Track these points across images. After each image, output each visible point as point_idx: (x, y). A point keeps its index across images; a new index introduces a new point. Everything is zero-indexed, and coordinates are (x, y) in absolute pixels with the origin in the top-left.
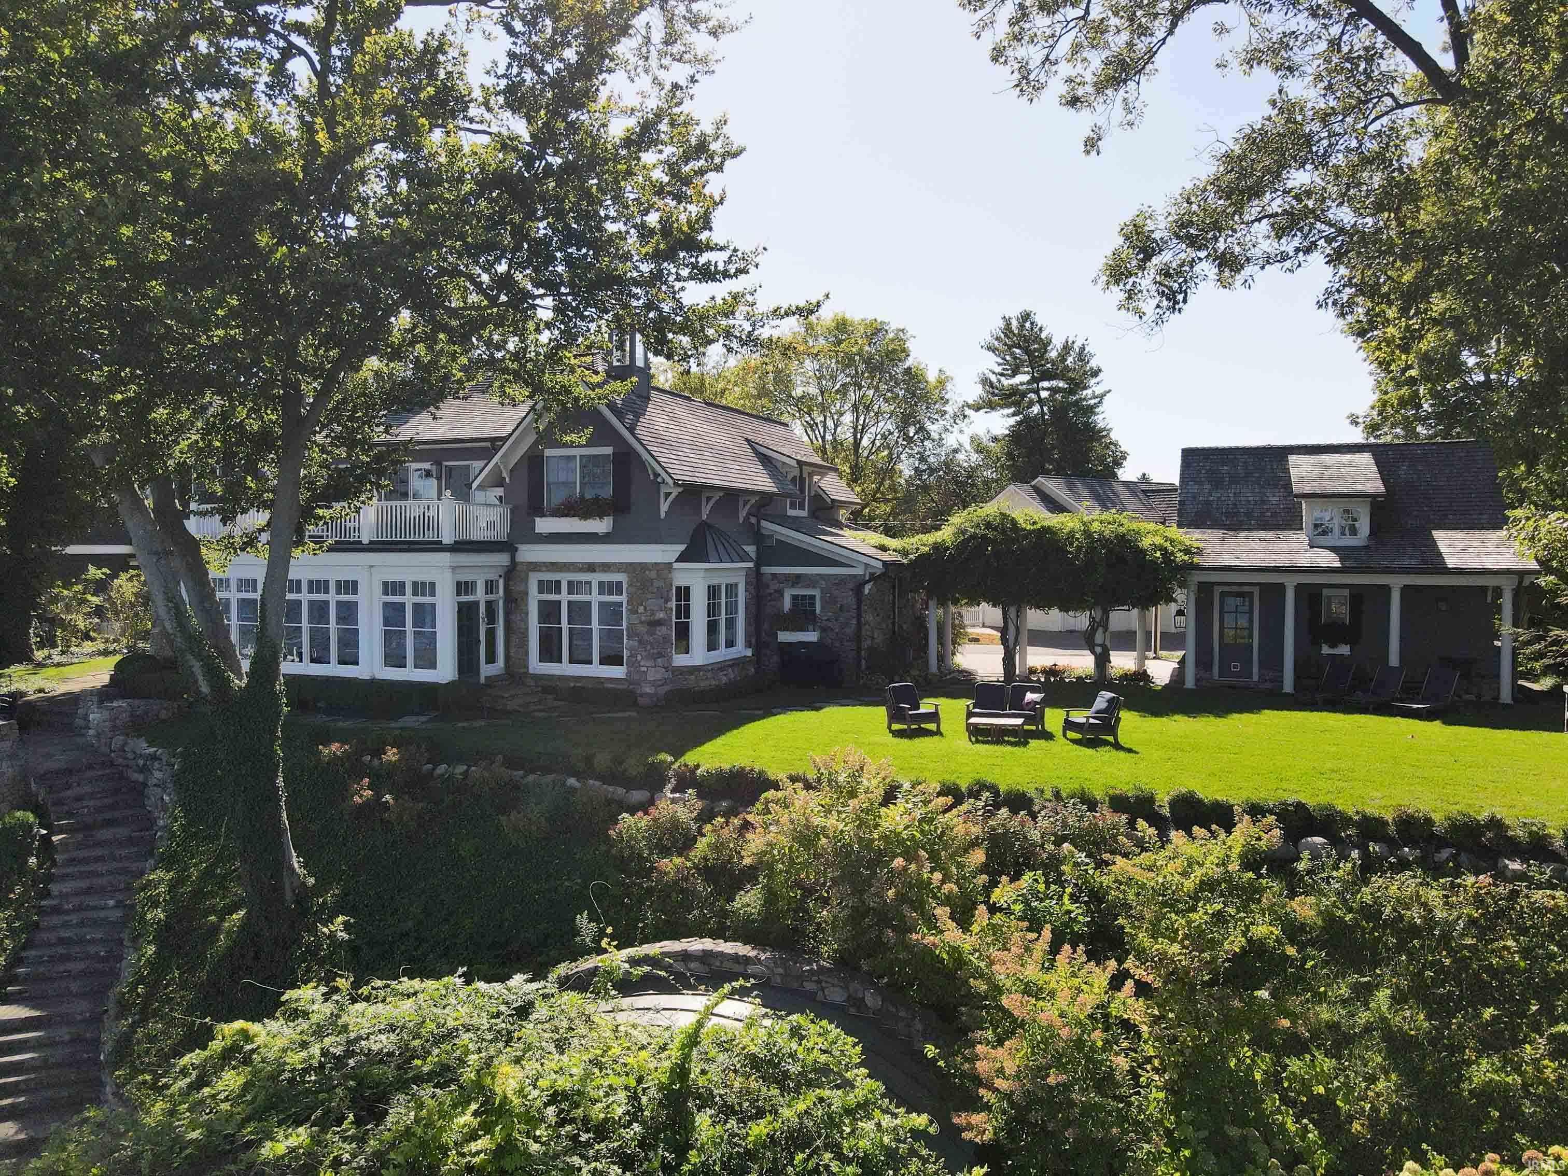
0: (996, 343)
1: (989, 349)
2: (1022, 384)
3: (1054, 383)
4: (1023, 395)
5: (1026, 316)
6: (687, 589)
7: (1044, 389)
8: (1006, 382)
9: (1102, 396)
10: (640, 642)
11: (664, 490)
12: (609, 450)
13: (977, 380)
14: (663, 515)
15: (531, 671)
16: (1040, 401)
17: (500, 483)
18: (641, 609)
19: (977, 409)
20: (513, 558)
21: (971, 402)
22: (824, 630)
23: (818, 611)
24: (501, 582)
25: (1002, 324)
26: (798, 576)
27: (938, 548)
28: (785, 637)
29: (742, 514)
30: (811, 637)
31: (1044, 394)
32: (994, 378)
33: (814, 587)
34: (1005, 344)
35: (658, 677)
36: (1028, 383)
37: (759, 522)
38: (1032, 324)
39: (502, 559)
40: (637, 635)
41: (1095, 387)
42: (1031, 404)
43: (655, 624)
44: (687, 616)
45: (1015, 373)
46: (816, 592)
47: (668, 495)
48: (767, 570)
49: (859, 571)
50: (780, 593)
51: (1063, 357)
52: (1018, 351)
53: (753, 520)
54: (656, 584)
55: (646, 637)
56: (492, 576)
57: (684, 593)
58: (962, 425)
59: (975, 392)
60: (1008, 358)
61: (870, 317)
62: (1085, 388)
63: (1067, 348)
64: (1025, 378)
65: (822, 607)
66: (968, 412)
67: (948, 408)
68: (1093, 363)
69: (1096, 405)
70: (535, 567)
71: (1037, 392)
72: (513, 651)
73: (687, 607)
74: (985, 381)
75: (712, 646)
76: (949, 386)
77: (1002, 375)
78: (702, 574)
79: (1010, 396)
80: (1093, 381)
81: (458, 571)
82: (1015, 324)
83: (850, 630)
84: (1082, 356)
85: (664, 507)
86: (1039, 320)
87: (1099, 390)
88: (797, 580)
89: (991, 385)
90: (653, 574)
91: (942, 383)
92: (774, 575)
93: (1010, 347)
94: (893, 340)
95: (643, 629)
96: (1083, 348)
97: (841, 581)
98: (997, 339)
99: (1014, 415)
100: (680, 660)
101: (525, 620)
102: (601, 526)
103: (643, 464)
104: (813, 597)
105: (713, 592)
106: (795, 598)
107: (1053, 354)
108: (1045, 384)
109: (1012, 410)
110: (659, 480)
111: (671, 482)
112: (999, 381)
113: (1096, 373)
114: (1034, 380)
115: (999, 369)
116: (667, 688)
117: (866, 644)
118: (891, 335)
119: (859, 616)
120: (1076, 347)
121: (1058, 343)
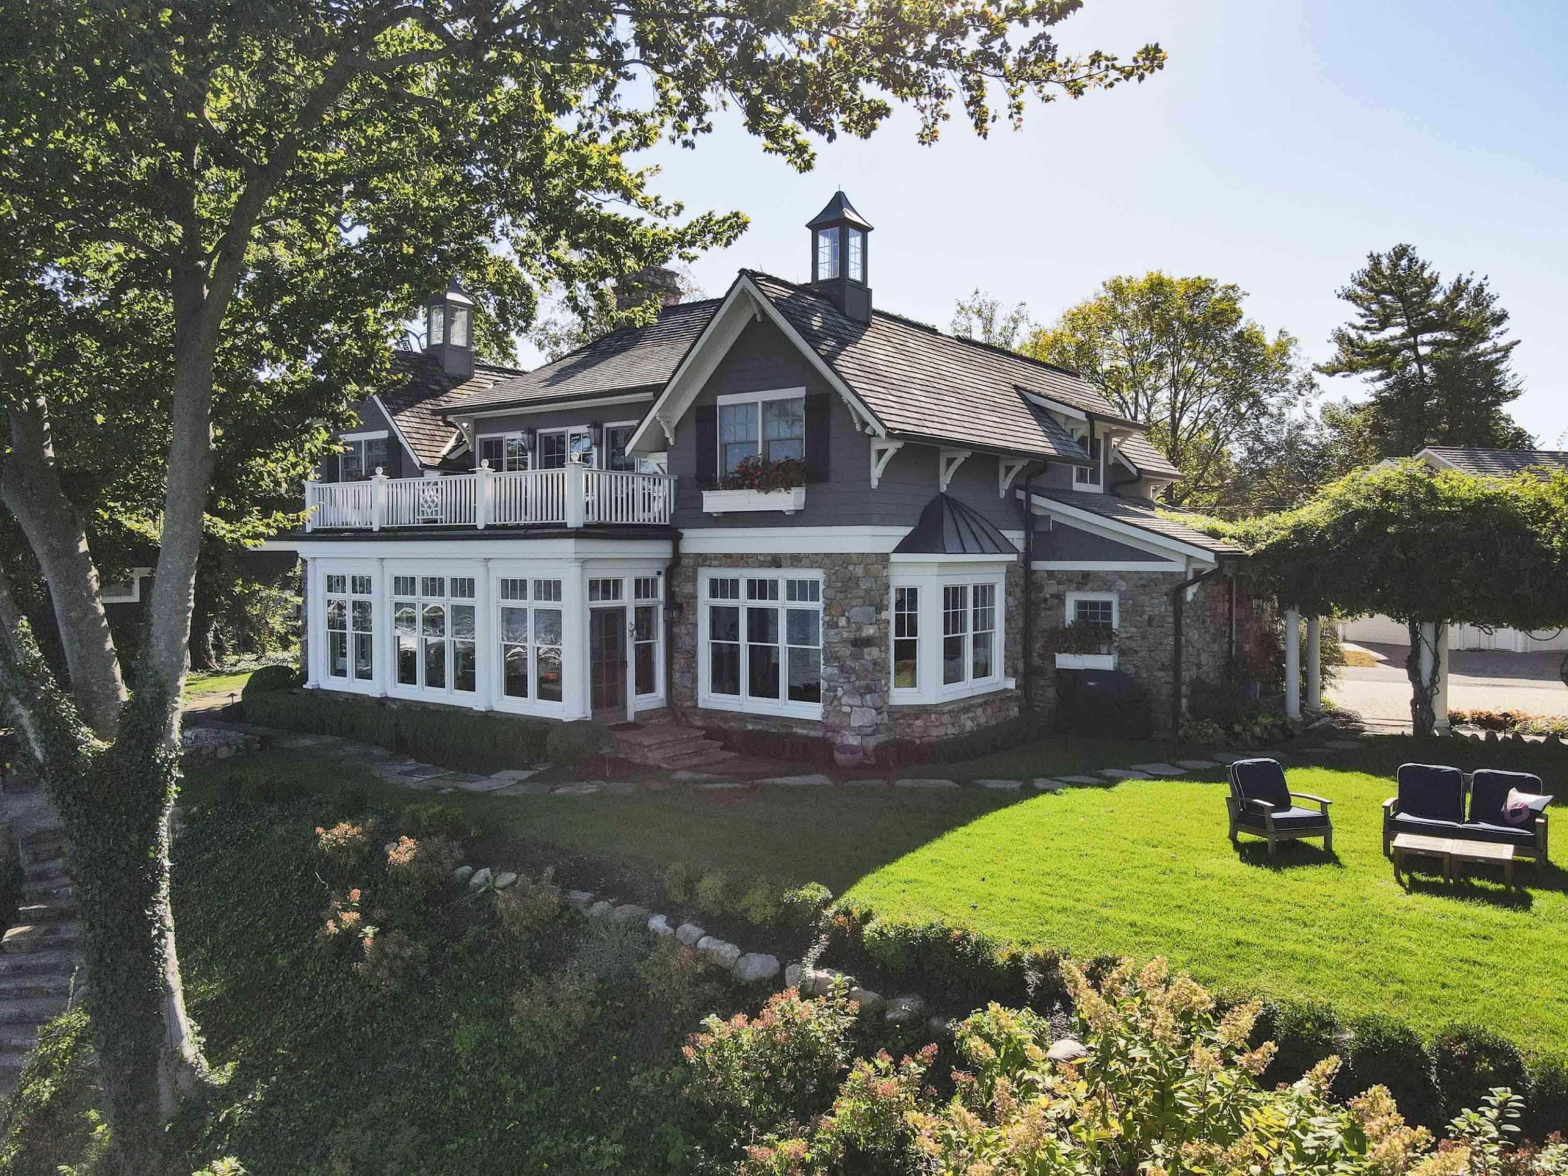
0: (1359, 290)
1: (1348, 297)
2: (1393, 339)
3: (1438, 335)
4: (1396, 352)
5: (1402, 252)
6: (913, 592)
7: (1424, 344)
8: (1369, 338)
9: (1507, 349)
10: (842, 669)
11: (876, 446)
12: (799, 392)
13: (1330, 337)
14: (875, 483)
15: (700, 705)
16: (1420, 360)
17: (663, 446)
18: (842, 622)
19: (1331, 371)
20: (676, 549)
21: (1322, 364)
22: (1122, 653)
23: (1115, 625)
24: (661, 581)
25: (1366, 265)
26: (1086, 575)
27: (1300, 531)
28: (1066, 661)
29: (1005, 485)
30: (1105, 662)
31: (1424, 350)
32: (1353, 334)
33: (1109, 590)
34: (1371, 290)
35: (865, 721)
36: (1404, 336)
37: (1028, 499)
38: (1410, 260)
39: (662, 549)
40: (837, 658)
41: (1497, 338)
42: (1406, 362)
43: (861, 643)
44: (913, 631)
45: (1383, 326)
46: (1113, 598)
47: (881, 453)
48: (1040, 566)
49: (1178, 567)
50: (1060, 598)
51: (1451, 301)
52: (1388, 298)
53: (1021, 495)
54: (864, 585)
55: (850, 662)
56: (648, 572)
57: (909, 597)
58: (1308, 396)
59: (1330, 352)
60: (1374, 307)
61: (1192, 275)
62: (1483, 340)
63: (1459, 289)
64: (1397, 331)
65: (1122, 619)
66: (1318, 377)
67: (1290, 376)
68: (1496, 307)
69: (1498, 361)
70: (704, 560)
71: (1414, 347)
72: (677, 676)
73: (913, 619)
74: (1341, 338)
75: (952, 675)
76: (1292, 350)
77: (1366, 328)
78: (935, 570)
79: (1377, 354)
80: (1495, 330)
81: (588, 565)
82: (1385, 261)
83: (1165, 655)
84: (1479, 298)
85: (876, 471)
86: (1421, 255)
87: (1502, 342)
88: (1084, 580)
89: (1351, 342)
90: (860, 571)
91: (1282, 349)
92: (1051, 574)
93: (1378, 293)
94: (1221, 300)
95: (848, 650)
96: (1481, 289)
97: (1148, 582)
98: (1361, 284)
99: (1381, 378)
100: (901, 696)
101: (694, 635)
102: (788, 500)
103: (844, 407)
104: (1108, 605)
105: (953, 596)
106: (1081, 605)
107: (1439, 298)
108: (1427, 337)
109: (1377, 373)
110: (868, 431)
111: (881, 432)
112: (1361, 337)
113: (1499, 319)
114: (1413, 332)
115: (1361, 322)
116: (882, 737)
117: (1186, 676)
118: (1218, 295)
119: (1178, 631)
120: (1474, 284)
121: (1446, 282)
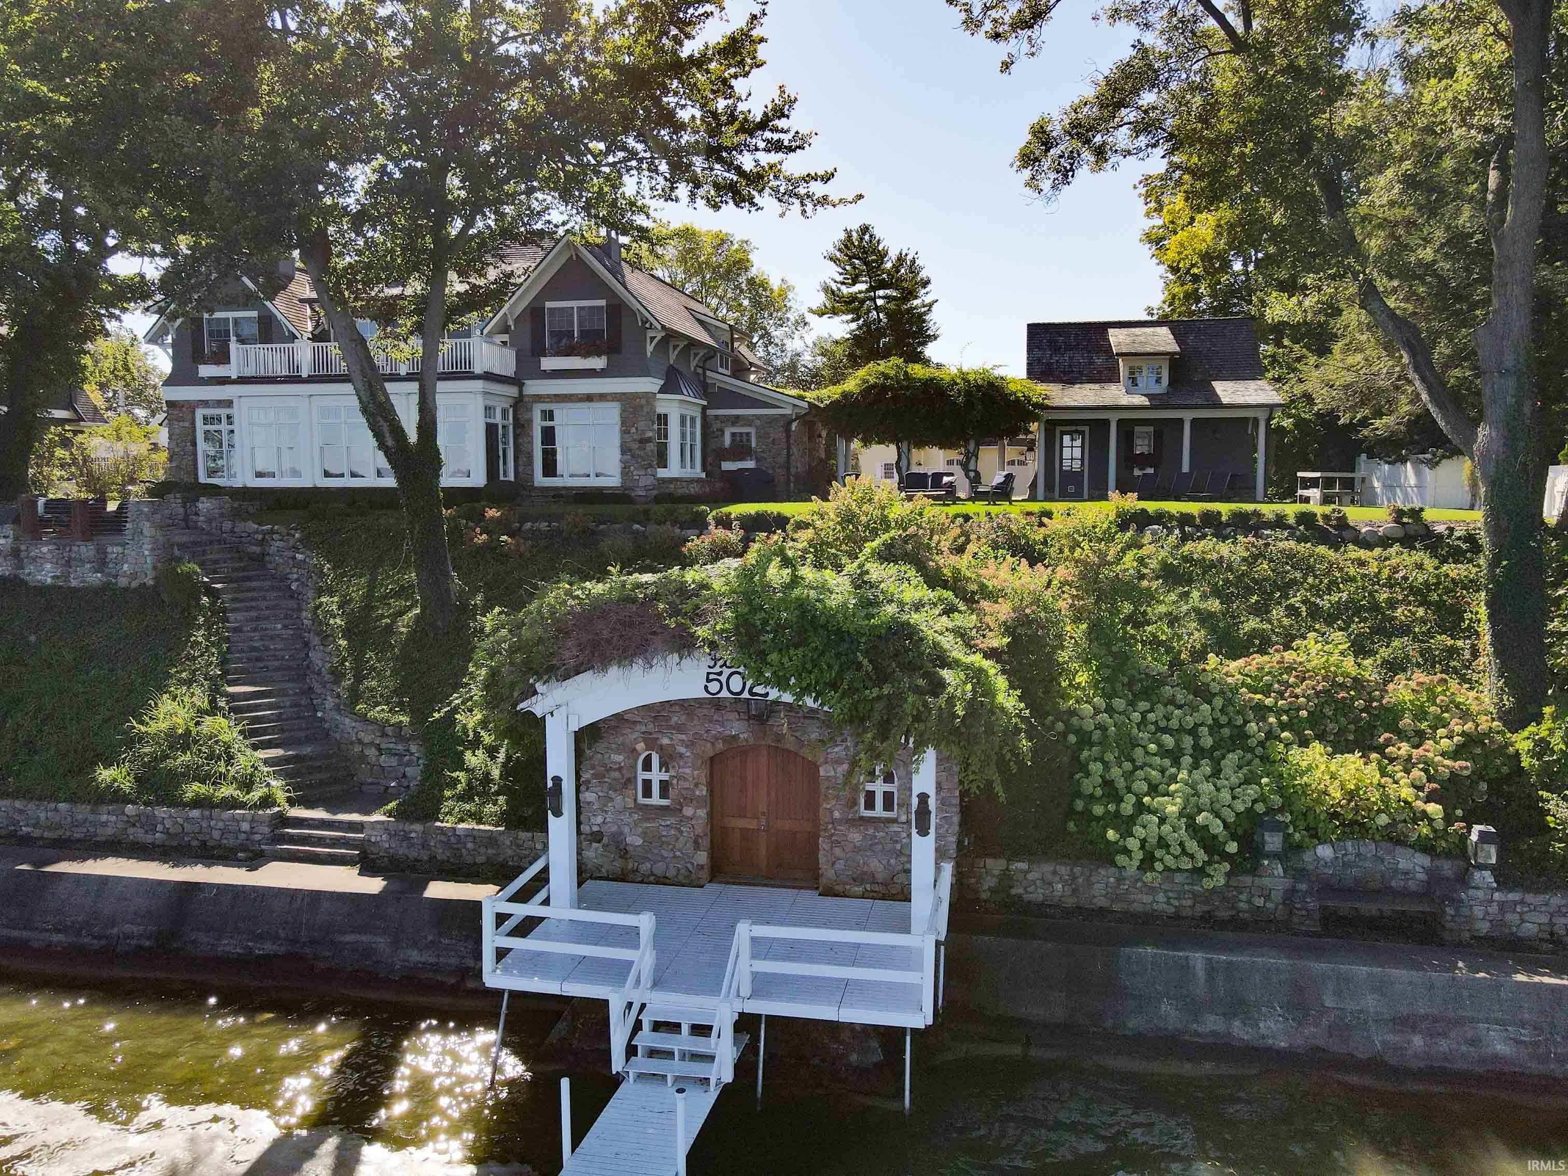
0: (838, 254)
1: (831, 259)
2: (860, 292)
3: (888, 292)
4: (862, 302)
5: (865, 229)
6: (666, 416)
7: (880, 297)
8: (845, 290)
9: (930, 305)
10: (633, 456)
11: (650, 334)
12: (602, 303)
13: (819, 288)
14: (649, 354)
15: (536, 484)
16: (877, 308)
17: (505, 330)
18: (633, 430)
19: (821, 314)
20: (521, 391)
21: (814, 308)
22: (758, 460)
23: (753, 445)
24: (511, 411)
25: (843, 236)
26: (737, 417)
28: (727, 466)
29: (693, 364)
30: (750, 464)
31: (880, 302)
32: (834, 286)
33: (750, 425)
34: (846, 255)
35: (648, 482)
36: (867, 291)
37: (704, 373)
38: (871, 236)
39: (513, 391)
40: (630, 450)
41: (924, 297)
42: (869, 311)
43: (644, 441)
44: (666, 437)
45: (854, 283)
46: (752, 430)
47: (652, 338)
48: (710, 412)
49: (788, 411)
50: (722, 431)
51: (897, 268)
52: (857, 262)
53: (700, 371)
54: (645, 410)
55: (637, 452)
56: (506, 406)
57: (663, 419)
58: (802, 331)
59: (820, 299)
60: (848, 268)
61: (715, 229)
62: (916, 297)
63: (901, 259)
64: (862, 287)
65: (758, 442)
66: (810, 318)
67: (788, 315)
68: (923, 274)
69: (925, 313)
70: (539, 398)
71: (873, 299)
72: (521, 469)
73: (666, 430)
74: (827, 289)
75: (683, 466)
76: (790, 295)
77: (843, 283)
78: (676, 404)
79: (850, 303)
80: (923, 291)
81: (488, 396)
82: (855, 235)
83: (782, 459)
84: (913, 269)
85: (650, 348)
86: (878, 233)
87: (928, 300)
88: (736, 420)
89: (833, 292)
90: (643, 401)
91: (783, 294)
92: (717, 417)
93: (850, 258)
94: (736, 251)
95: (635, 446)
96: (913, 261)
97: (772, 420)
98: (839, 250)
99: (853, 321)
100: (662, 473)
101: (531, 443)
102: (599, 363)
104: (748, 434)
105: (683, 419)
106: (733, 435)
107: (889, 265)
108: (881, 293)
109: (850, 317)
110: (647, 325)
111: (659, 327)
112: (839, 289)
113: (926, 283)
114: (872, 289)
115: (840, 278)
116: (655, 492)
117: (793, 470)
118: (736, 246)
119: (789, 448)
120: (910, 257)
121: (893, 254)
